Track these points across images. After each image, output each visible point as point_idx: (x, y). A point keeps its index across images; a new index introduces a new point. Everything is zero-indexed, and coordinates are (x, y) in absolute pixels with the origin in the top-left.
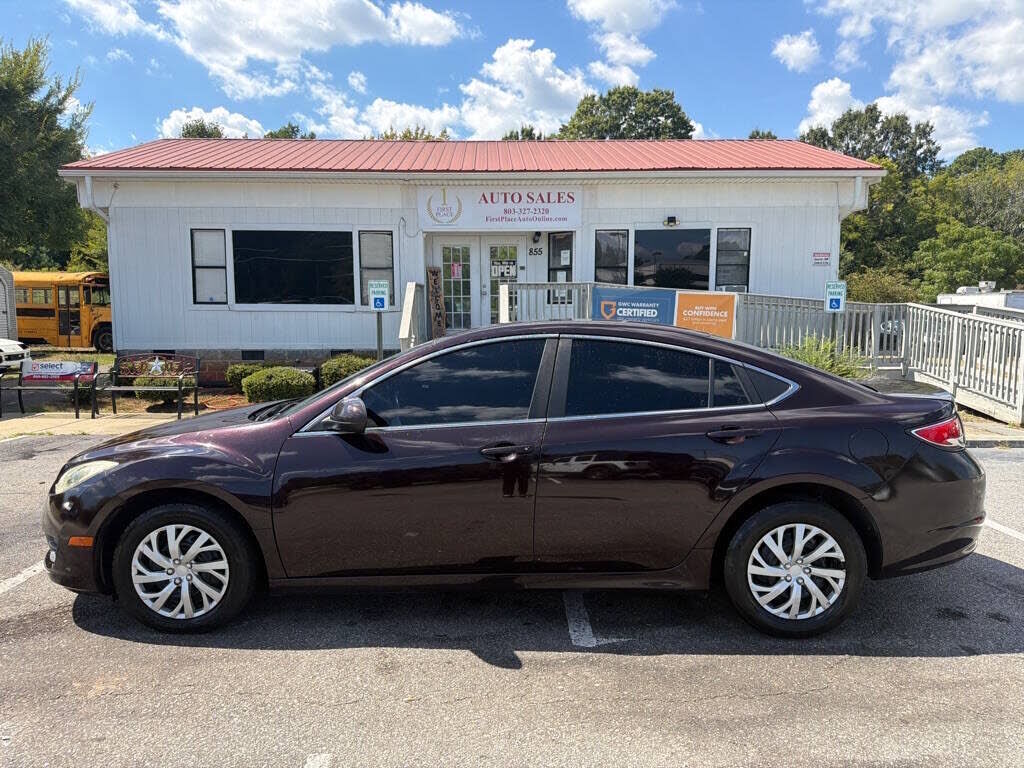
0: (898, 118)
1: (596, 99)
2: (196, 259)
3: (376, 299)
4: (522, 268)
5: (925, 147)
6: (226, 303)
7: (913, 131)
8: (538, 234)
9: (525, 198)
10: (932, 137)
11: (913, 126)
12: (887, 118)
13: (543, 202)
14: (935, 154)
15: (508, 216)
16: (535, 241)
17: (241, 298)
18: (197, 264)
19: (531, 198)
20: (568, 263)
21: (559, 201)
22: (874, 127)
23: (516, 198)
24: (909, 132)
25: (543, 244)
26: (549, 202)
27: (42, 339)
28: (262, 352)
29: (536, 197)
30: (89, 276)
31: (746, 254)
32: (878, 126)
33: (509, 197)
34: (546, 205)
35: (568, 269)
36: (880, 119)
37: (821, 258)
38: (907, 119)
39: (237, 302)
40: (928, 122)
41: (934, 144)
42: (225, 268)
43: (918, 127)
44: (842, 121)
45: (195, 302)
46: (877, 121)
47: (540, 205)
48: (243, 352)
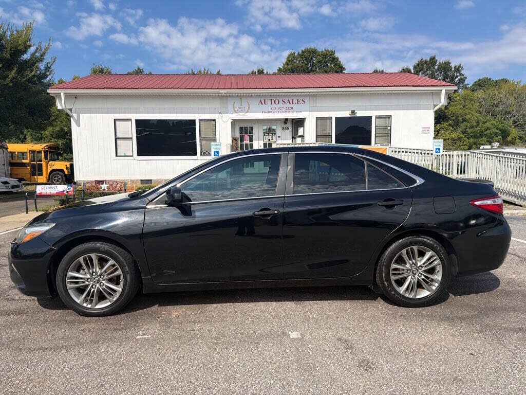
0: (445, 63)
1: (296, 54)
2: (117, 134)
3: (215, 152)
4: (279, 137)
5: (459, 77)
6: (132, 156)
7: (453, 69)
8: (287, 120)
9: (281, 102)
10: (463, 72)
11: (453, 67)
12: (440, 63)
13: (290, 104)
14: (464, 81)
15: (273, 110)
16: (286, 123)
17: (140, 153)
18: (118, 137)
19: (283, 101)
20: (302, 134)
21: (298, 103)
22: (434, 68)
23: (277, 102)
24: (451, 70)
25: (289, 125)
26: (293, 103)
27: (23, 178)
28: (151, 180)
29: (286, 101)
30: (47, 146)
31: (389, 128)
32: (436, 67)
33: (273, 102)
34: (291, 106)
35: (302, 137)
36: (437, 63)
37: (425, 130)
38: (450, 63)
39: (138, 155)
40: (460, 65)
41: (463, 76)
42: (132, 138)
43: (455, 67)
44: (418, 65)
45: (116, 156)
46: (435, 65)
47: (288, 105)
48: (141, 180)
